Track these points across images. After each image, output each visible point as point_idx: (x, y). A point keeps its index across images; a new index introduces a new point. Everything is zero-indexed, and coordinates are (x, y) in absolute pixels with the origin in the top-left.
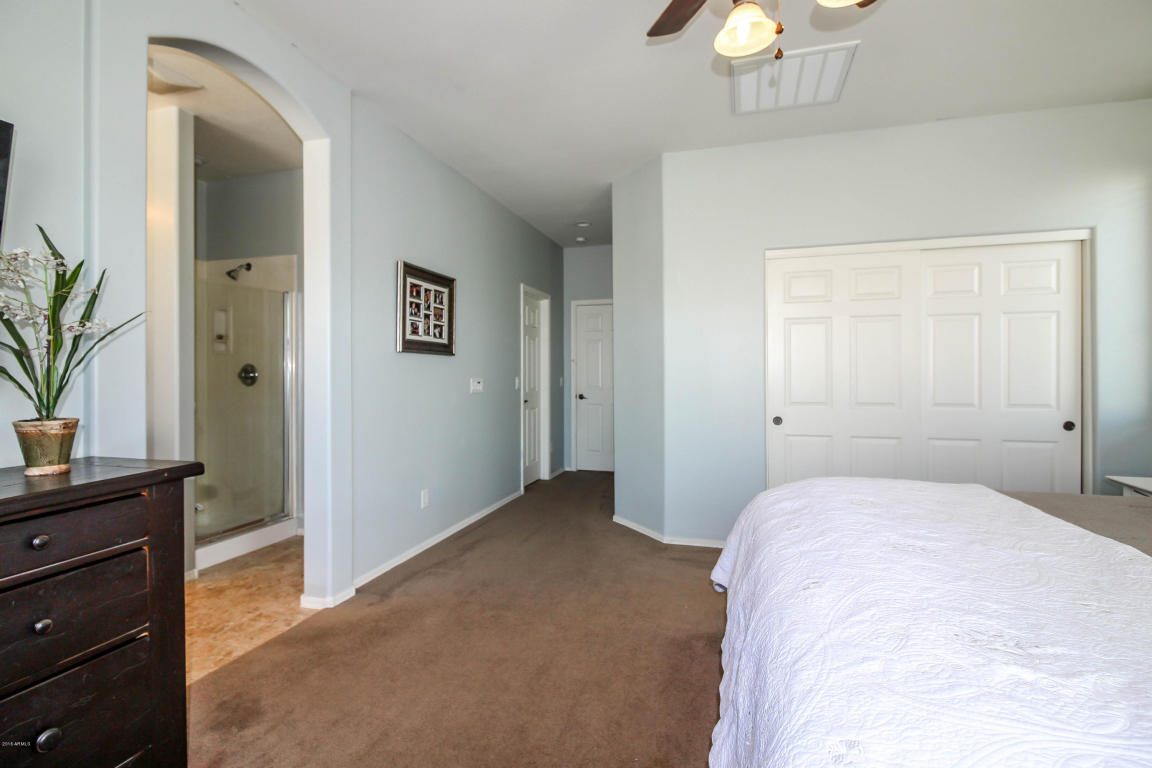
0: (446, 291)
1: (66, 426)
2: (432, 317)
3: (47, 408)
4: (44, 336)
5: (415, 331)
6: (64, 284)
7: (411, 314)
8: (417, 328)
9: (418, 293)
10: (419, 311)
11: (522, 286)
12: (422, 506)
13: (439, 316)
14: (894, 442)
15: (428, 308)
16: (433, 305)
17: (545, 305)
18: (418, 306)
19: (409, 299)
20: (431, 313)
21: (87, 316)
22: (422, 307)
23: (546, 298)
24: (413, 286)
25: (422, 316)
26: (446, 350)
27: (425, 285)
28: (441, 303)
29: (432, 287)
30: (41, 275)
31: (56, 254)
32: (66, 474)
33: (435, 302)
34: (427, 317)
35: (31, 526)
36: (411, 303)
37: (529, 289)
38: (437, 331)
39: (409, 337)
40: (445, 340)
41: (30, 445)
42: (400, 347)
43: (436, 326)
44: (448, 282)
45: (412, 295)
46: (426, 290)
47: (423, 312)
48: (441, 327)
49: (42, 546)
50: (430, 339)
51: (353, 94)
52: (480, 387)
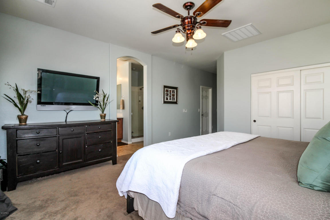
0: (175, 90)
1: (104, 114)
2: (172, 96)
3: (103, 112)
4: (103, 103)
5: (167, 99)
6: (105, 96)
7: (166, 96)
8: (168, 99)
9: (168, 92)
10: (168, 95)
11: (201, 86)
12: (169, 135)
13: (173, 95)
14: (291, 128)
15: (171, 94)
16: (172, 93)
17: (210, 90)
18: (168, 94)
19: (165, 93)
20: (171, 95)
21: (107, 100)
22: (169, 94)
23: (211, 88)
24: (166, 90)
25: (169, 96)
26: (176, 103)
27: (169, 90)
28: (174, 93)
29: (172, 90)
30: (102, 95)
31: (104, 93)
32: (105, 120)
33: (173, 93)
34: (170, 96)
35: (99, 126)
36: (166, 94)
37: (203, 87)
38: (173, 99)
39: (165, 100)
40: (175, 101)
41: (101, 116)
42: (163, 103)
43: (172, 98)
44: (176, 88)
45: (166, 92)
46: (170, 91)
47: (169, 95)
48: (174, 98)
49: (100, 128)
50: (171, 101)
51: (152, 55)
52: (186, 111)
